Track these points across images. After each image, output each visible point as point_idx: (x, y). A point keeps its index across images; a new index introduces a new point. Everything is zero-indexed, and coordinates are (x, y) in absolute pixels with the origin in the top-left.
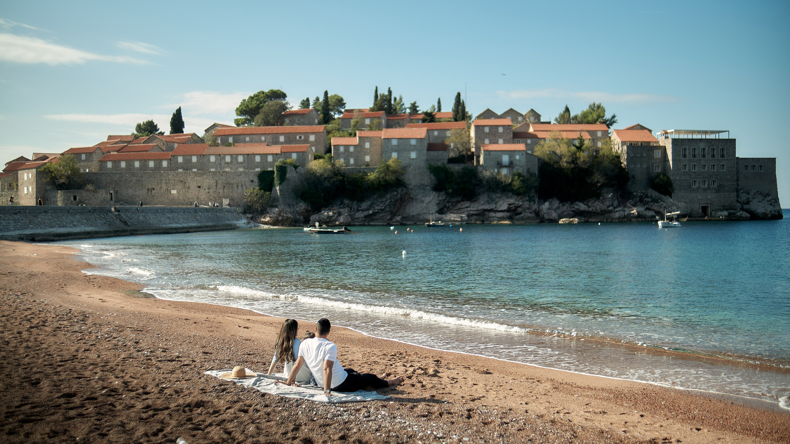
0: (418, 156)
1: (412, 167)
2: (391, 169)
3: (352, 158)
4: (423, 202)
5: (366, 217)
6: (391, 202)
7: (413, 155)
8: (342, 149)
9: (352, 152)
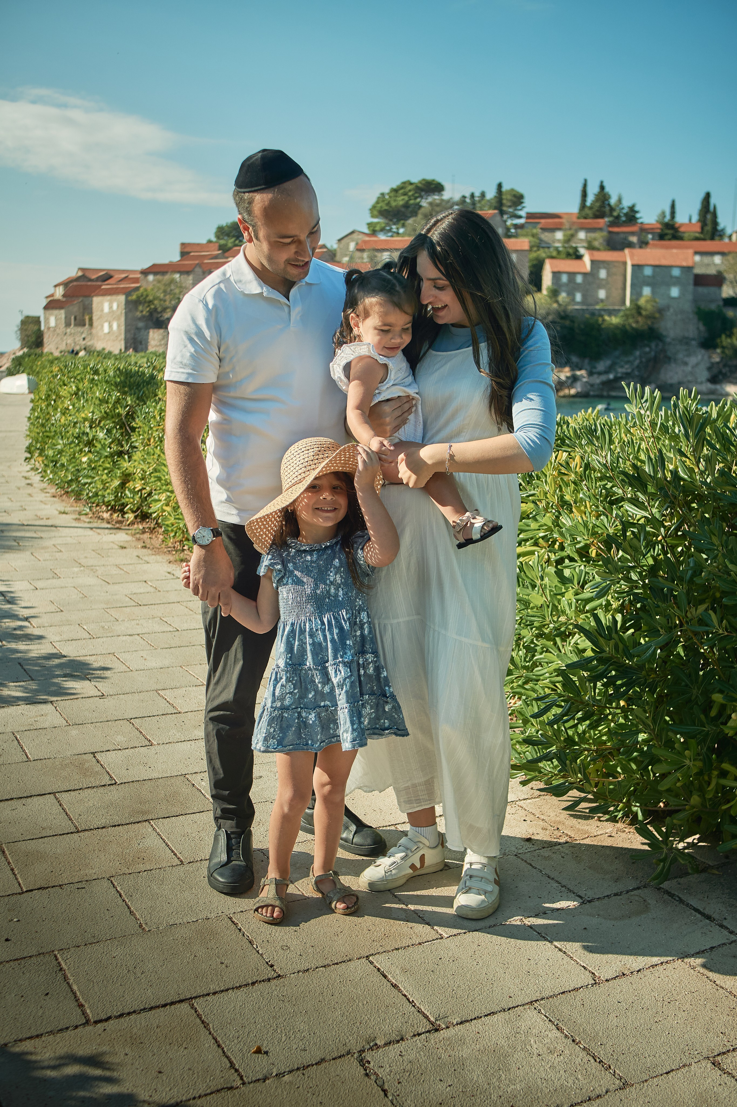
0: (682, 293)
1: (671, 310)
2: (644, 313)
3: (579, 291)
4: (686, 364)
5: (604, 383)
6: (641, 362)
7: (675, 292)
8: (564, 278)
9: (579, 284)
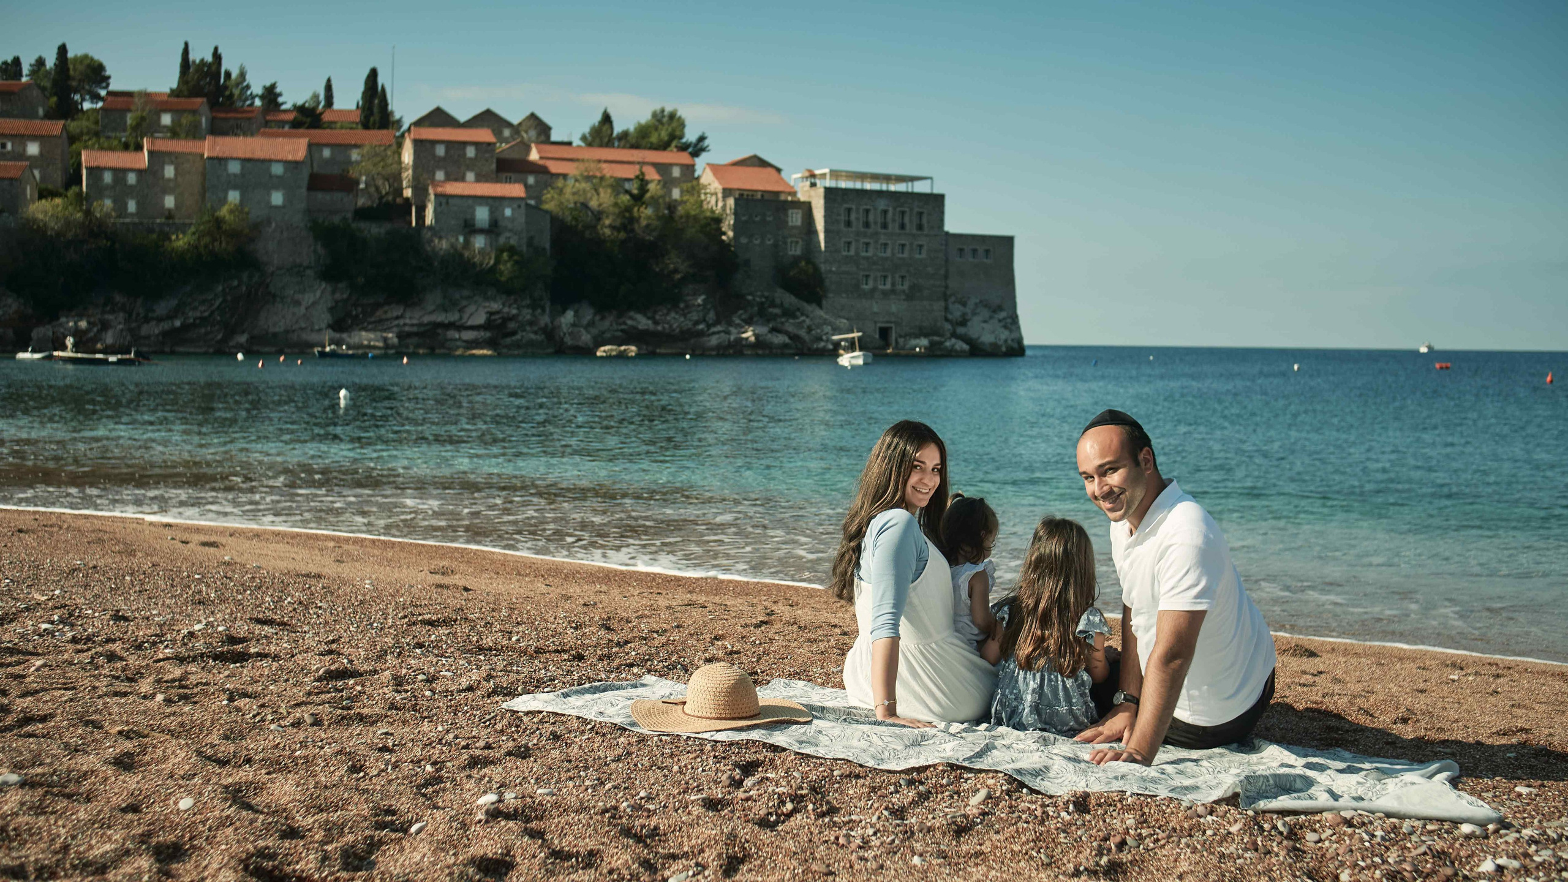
0: (288, 199)
1: (273, 225)
2: (225, 227)
3: (132, 198)
4: (298, 303)
5: (165, 334)
6: (224, 301)
7: (277, 198)
8: (108, 177)
9: (131, 186)
